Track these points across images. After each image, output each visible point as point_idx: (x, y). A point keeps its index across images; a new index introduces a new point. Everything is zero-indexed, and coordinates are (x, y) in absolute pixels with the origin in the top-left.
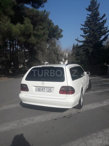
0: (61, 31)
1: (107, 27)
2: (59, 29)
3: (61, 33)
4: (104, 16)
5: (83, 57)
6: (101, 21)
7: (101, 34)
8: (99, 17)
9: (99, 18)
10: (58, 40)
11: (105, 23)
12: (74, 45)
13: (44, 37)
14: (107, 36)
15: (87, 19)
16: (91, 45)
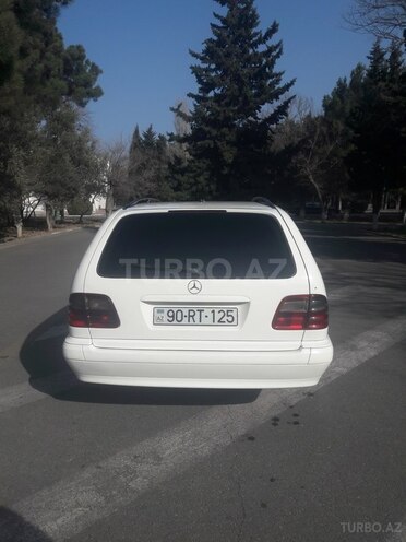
0: (96, 70)
1: (281, 74)
2: (88, 62)
3: (95, 80)
4: (274, 29)
5: (201, 179)
6: (262, 48)
7: (263, 97)
8: (254, 30)
9: (256, 34)
10: (82, 105)
11: (278, 56)
12: (137, 132)
13: (48, 84)
14: (286, 104)
15: (214, 32)
16: (231, 137)
